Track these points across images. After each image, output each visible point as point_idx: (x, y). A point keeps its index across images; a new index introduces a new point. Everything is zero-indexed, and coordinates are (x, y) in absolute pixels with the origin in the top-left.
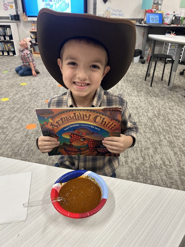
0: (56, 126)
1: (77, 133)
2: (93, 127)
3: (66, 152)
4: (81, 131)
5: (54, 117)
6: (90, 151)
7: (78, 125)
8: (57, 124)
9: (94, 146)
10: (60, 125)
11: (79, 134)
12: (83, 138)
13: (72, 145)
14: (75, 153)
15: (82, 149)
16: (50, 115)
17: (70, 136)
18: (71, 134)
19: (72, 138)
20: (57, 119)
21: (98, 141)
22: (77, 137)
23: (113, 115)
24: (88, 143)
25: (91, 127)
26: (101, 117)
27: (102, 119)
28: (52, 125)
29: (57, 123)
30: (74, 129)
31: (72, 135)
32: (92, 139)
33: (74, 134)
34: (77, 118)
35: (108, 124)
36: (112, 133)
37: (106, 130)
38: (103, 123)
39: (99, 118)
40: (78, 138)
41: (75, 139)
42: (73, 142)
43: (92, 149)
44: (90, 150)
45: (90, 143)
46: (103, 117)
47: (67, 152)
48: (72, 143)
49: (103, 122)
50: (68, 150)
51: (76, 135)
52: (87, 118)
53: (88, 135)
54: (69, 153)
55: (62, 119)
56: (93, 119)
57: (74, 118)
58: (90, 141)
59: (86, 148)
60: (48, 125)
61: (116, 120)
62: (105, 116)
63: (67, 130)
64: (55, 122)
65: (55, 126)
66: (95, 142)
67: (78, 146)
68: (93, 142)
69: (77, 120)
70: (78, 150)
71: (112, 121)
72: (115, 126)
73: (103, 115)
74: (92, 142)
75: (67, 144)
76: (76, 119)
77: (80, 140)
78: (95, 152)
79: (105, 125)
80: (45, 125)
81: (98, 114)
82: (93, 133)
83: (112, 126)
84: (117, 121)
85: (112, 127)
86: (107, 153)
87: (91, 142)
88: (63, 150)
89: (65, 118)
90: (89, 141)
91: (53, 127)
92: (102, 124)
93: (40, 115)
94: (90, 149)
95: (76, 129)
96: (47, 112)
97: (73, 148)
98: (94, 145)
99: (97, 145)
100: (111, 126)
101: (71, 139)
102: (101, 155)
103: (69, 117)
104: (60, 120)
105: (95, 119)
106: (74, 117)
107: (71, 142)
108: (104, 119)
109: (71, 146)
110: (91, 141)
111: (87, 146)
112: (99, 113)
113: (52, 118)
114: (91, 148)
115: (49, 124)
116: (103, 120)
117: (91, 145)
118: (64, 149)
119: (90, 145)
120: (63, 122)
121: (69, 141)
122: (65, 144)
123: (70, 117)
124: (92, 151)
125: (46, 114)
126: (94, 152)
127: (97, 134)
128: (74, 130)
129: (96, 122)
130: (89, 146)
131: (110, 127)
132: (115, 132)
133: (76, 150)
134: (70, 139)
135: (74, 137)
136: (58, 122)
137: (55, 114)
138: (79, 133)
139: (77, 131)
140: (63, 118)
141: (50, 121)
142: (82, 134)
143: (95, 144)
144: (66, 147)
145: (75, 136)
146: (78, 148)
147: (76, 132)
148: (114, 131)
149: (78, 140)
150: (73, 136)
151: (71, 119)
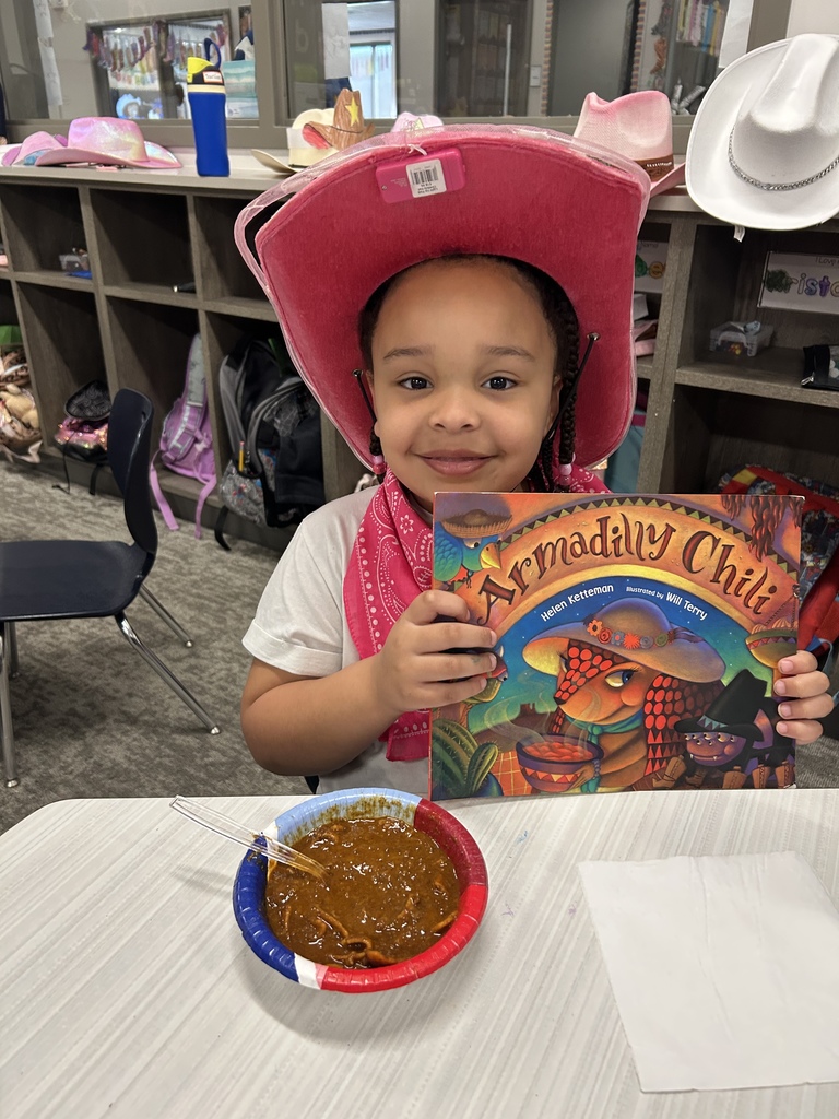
0: (507, 595)
1: (599, 638)
2: (678, 601)
3: (524, 772)
4: (622, 623)
5: (508, 540)
6: (651, 755)
7: (608, 589)
8: (510, 585)
9: (674, 719)
10: (524, 588)
11: (608, 641)
12: (625, 671)
13: (565, 718)
14: (570, 777)
15: (611, 745)
16: (492, 531)
17: (562, 656)
18: (570, 646)
19: (569, 669)
20: (521, 553)
21: (695, 688)
22: (592, 666)
23: (767, 530)
24: (646, 702)
25: (670, 598)
26: (716, 541)
27: (719, 549)
28: (488, 586)
29: (515, 573)
30: (589, 611)
31: (574, 652)
32: (665, 676)
33: (580, 645)
34: (610, 546)
35: (744, 581)
36: (762, 632)
37: (734, 614)
38: (723, 578)
39: (707, 542)
40: (600, 672)
41: (583, 675)
42: (571, 694)
43: (659, 740)
44: (648, 746)
45: (654, 703)
46: (727, 539)
47: (529, 772)
48: (562, 707)
49: (721, 569)
50: (535, 753)
51: (591, 647)
52: (655, 549)
53: (650, 646)
54: (541, 775)
55: (543, 553)
56: (681, 550)
57: (598, 550)
58: (656, 690)
59: (629, 737)
60: (469, 586)
61: (781, 560)
62: (736, 531)
63: (556, 621)
64: (506, 571)
65: (501, 593)
66: (678, 695)
67: (594, 725)
68: (670, 696)
69: (607, 556)
70: (588, 754)
71: (760, 561)
72: (773, 590)
73: (725, 527)
74: (666, 691)
75: (540, 710)
76: (604, 552)
77: (609, 681)
78: (673, 761)
79: (731, 590)
80: (457, 585)
81: (705, 525)
82: (673, 636)
83: (763, 591)
84: (784, 561)
85: (763, 600)
86: (732, 770)
87: (660, 696)
88: (512, 757)
89: (554, 548)
90: (651, 687)
91: (493, 598)
92: (715, 580)
93: (446, 525)
94: (651, 740)
95: (598, 615)
96: (483, 514)
97: (566, 739)
98: (674, 713)
99: (686, 711)
100: (758, 593)
101: (565, 679)
102: (700, 781)
103: (576, 538)
104: (533, 558)
105: (688, 552)
106: (598, 539)
107: (559, 701)
108: (728, 549)
109: (556, 724)
110: (661, 687)
111: (637, 723)
112: (707, 519)
113: (499, 547)
114: (655, 731)
115: (478, 583)
116: (725, 555)
117: (656, 716)
118: (520, 749)
119: (652, 713)
120: (543, 570)
121: (553, 689)
122: (527, 715)
123: (581, 542)
124: (659, 755)
125: (477, 520)
126: (668, 760)
127: (690, 639)
128: (587, 621)
129: (690, 570)
130: (649, 722)
131: (753, 602)
132: (776, 629)
133: (581, 752)
134: (556, 678)
135: (582, 661)
136: (520, 572)
137: (515, 522)
138: (606, 635)
139: (599, 624)
140: (548, 544)
141: (487, 561)
142: (622, 646)
143: (679, 708)
144: (528, 731)
145: (586, 655)
146: (592, 734)
147: (593, 633)
148: (771, 620)
149: (595, 680)
150: (579, 657)
151: (584, 551)
